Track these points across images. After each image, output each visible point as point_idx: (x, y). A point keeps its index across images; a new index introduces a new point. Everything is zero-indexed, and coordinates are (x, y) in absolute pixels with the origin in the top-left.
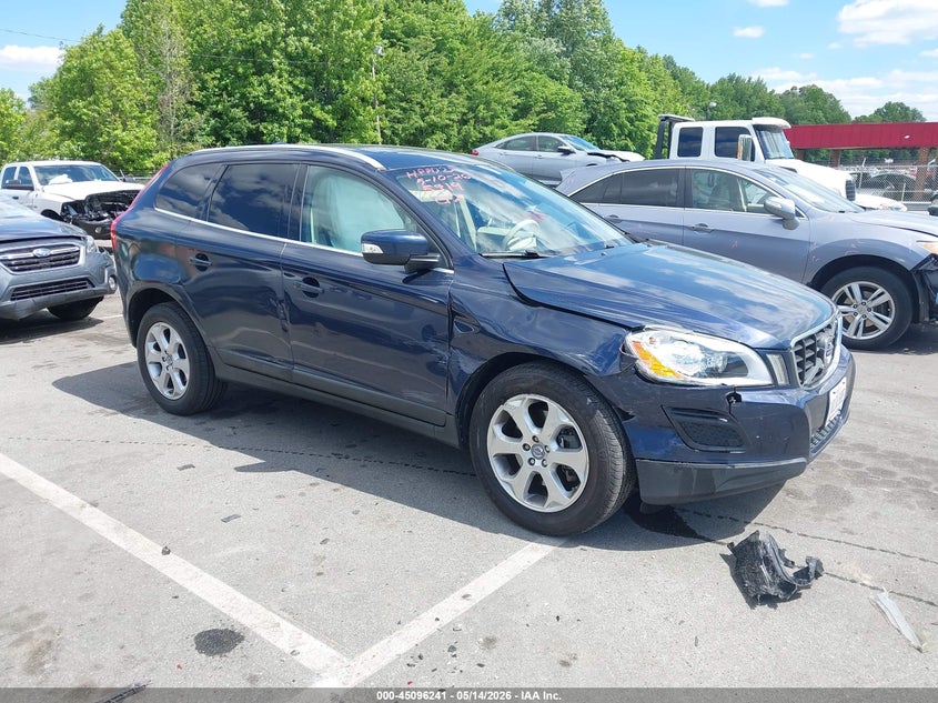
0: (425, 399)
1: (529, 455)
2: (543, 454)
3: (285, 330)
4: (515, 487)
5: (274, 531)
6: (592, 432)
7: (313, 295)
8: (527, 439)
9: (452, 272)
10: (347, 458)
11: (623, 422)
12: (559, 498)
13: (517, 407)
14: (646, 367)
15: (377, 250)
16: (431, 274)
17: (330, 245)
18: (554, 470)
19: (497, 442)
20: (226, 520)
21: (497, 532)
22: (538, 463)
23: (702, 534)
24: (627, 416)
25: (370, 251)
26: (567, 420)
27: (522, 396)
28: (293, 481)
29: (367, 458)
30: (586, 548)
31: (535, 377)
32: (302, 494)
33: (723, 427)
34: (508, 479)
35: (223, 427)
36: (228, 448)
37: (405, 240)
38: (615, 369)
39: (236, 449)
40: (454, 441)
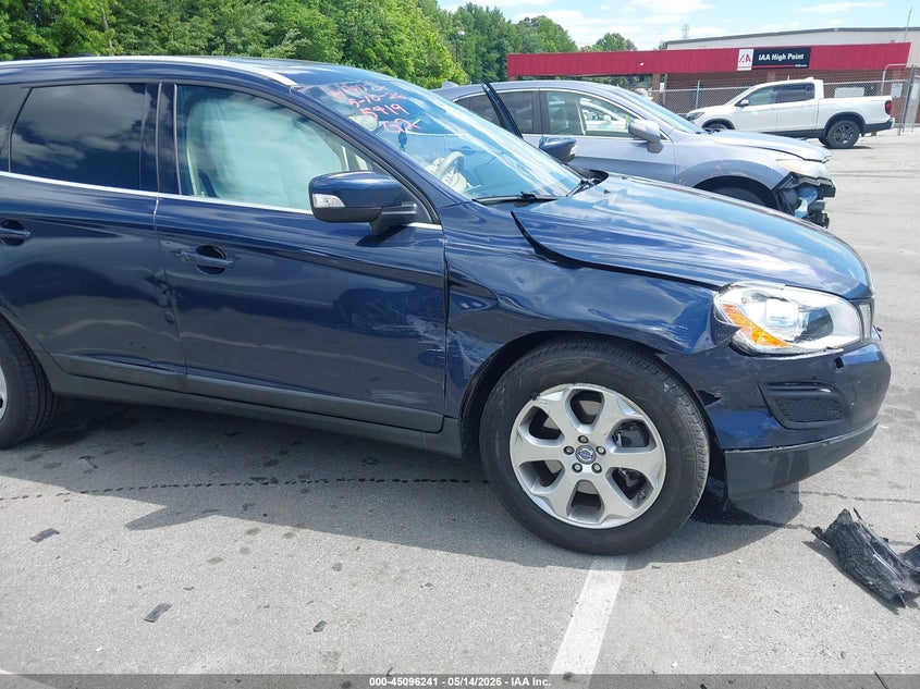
0: (409, 400)
1: (573, 459)
2: (594, 457)
3: (171, 322)
4: (553, 501)
5: (236, 622)
6: (673, 426)
7: (218, 270)
8: (570, 440)
9: (439, 227)
10: (275, 481)
11: (706, 408)
12: (619, 510)
13: (554, 401)
14: (743, 338)
15: (334, 201)
16: (406, 231)
17: (214, 196)
18: (610, 475)
19: (525, 447)
20: (153, 617)
21: (542, 564)
22: (587, 469)
23: (765, 518)
24: (710, 399)
25: (325, 205)
26: (632, 413)
27: (565, 385)
28: (218, 532)
29: (304, 478)
30: (658, 564)
31: (584, 362)
32: (245, 551)
33: (826, 399)
34: (543, 491)
35: (70, 458)
36: (95, 492)
37: (360, 185)
38: (705, 342)
39: (107, 491)
40: (455, 449)
